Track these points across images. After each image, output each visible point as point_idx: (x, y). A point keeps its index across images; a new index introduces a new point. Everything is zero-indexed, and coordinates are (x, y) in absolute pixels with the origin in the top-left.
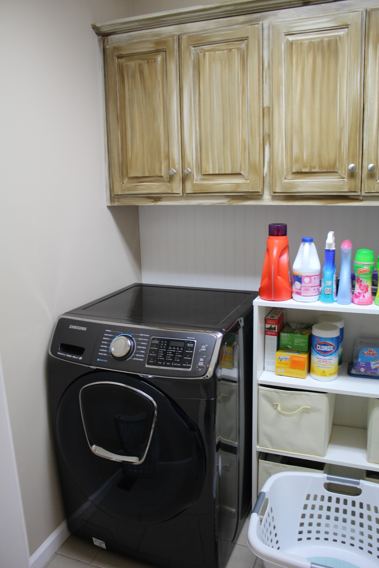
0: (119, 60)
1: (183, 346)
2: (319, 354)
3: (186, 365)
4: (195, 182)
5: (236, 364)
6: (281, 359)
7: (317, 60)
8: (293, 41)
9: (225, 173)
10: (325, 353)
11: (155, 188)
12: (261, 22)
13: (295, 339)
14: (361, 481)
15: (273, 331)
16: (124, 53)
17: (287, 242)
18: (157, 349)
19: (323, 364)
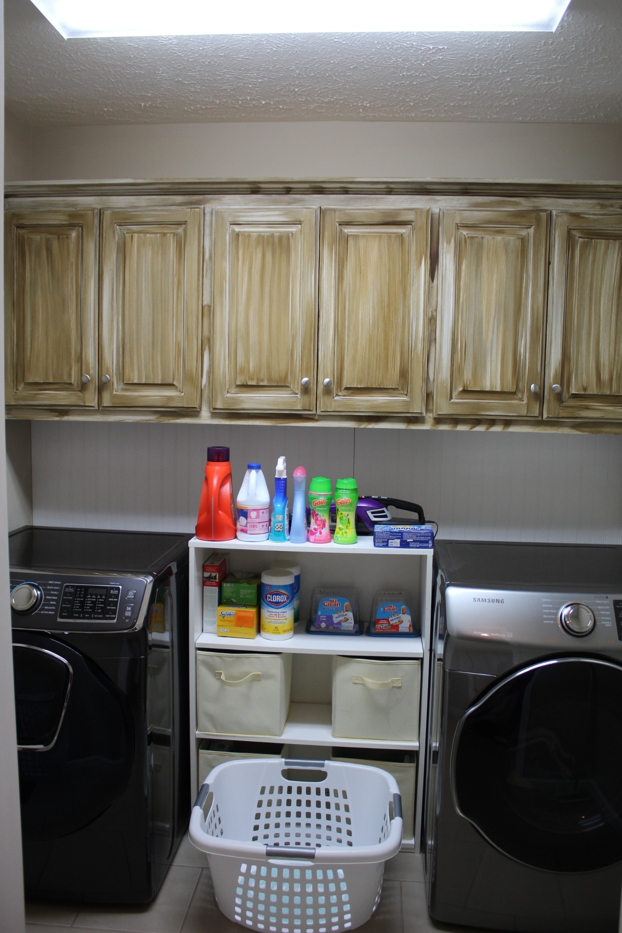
0: (18, 230)
1: (105, 593)
2: (269, 605)
3: (109, 616)
4: (115, 393)
5: (168, 626)
6: (223, 615)
7: (267, 256)
8: (239, 232)
9: (154, 383)
10: (277, 604)
11: (62, 398)
12: (202, 206)
13: (241, 590)
14: (326, 762)
15: (213, 580)
16: (26, 222)
17: (230, 469)
18: (71, 598)
19: (275, 618)
